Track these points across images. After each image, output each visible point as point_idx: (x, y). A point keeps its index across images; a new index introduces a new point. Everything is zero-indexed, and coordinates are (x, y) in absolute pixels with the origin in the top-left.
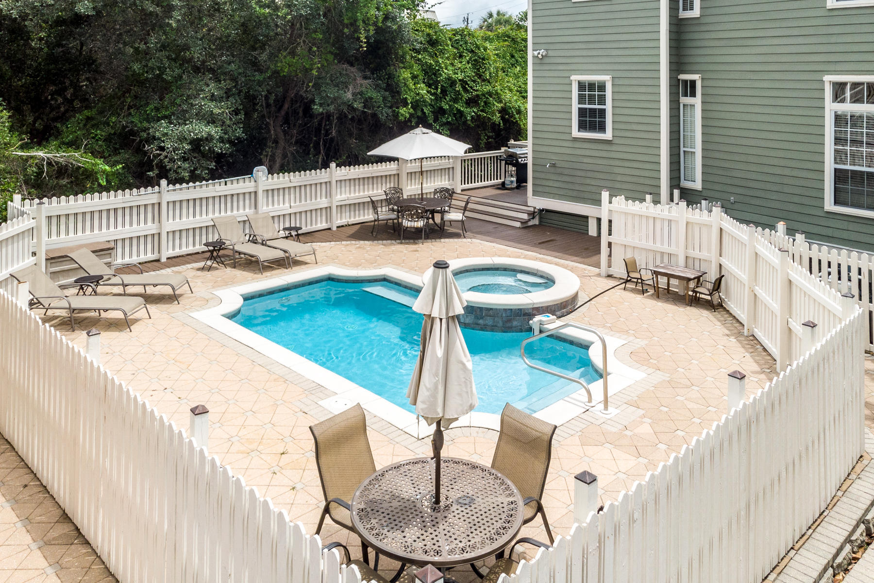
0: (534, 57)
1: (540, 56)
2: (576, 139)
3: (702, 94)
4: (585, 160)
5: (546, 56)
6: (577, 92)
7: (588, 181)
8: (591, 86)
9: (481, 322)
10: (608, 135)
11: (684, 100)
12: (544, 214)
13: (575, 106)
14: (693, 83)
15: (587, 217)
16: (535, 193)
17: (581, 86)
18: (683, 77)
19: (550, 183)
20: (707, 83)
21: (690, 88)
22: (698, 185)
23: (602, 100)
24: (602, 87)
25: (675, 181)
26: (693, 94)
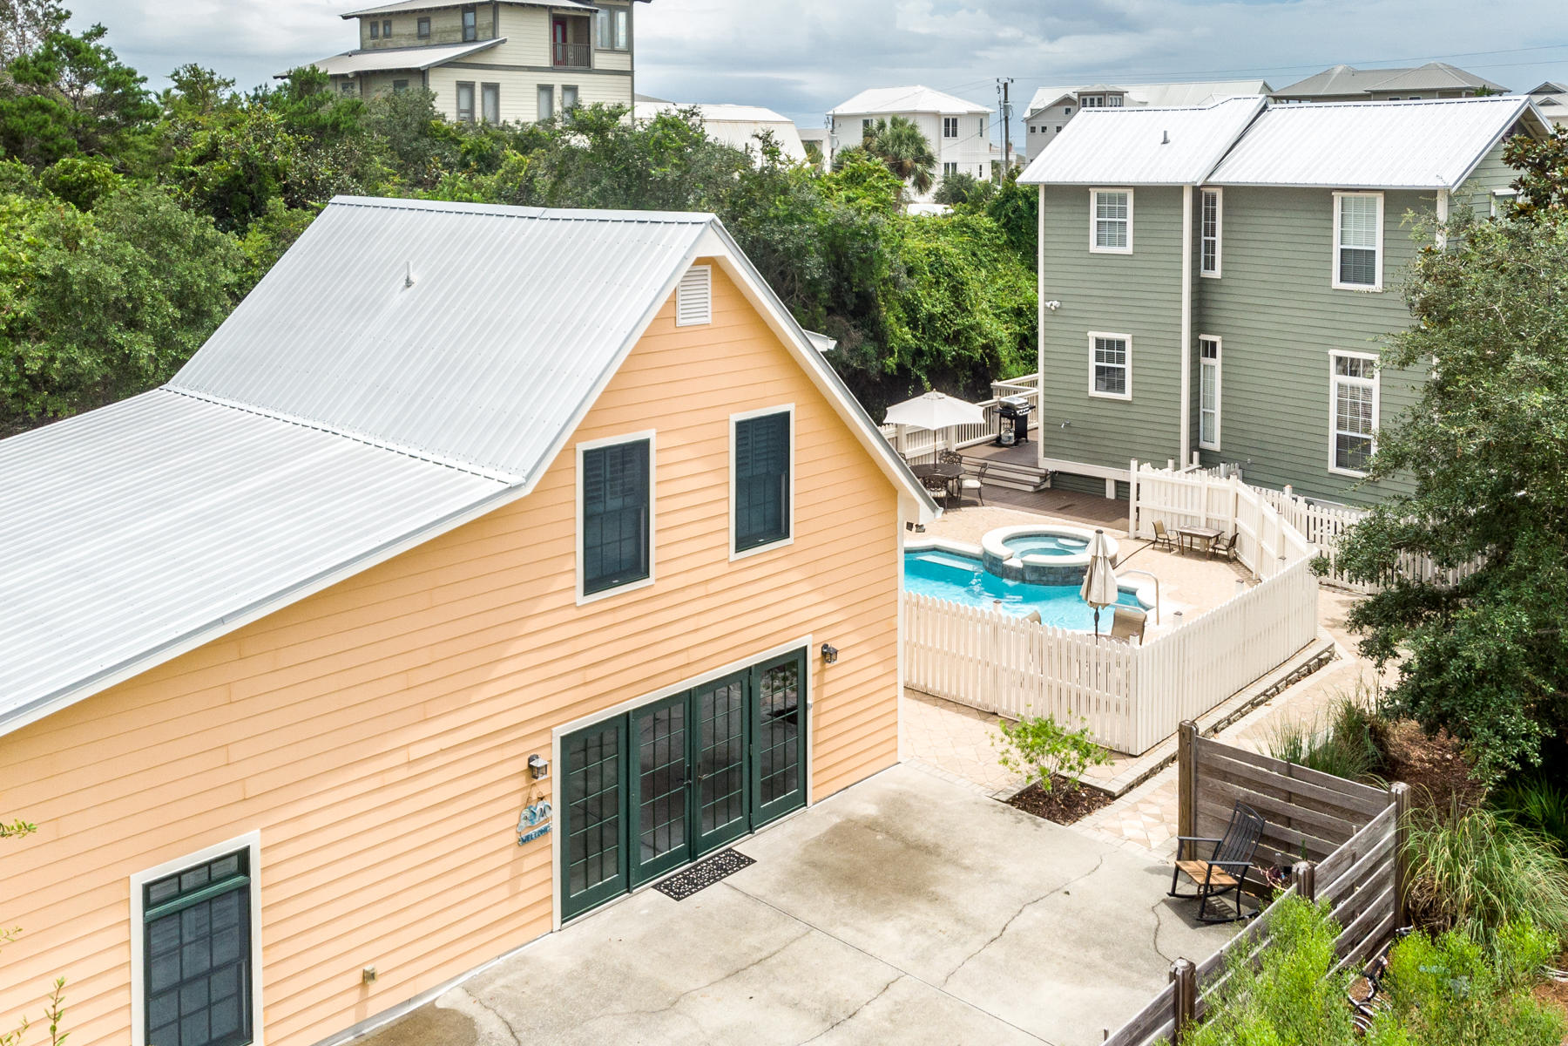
0: (1046, 307)
1: (1053, 308)
2: (1093, 399)
3: (1223, 356)
4: (1103, 420)
5: (1060, 308)
6: (1094, 350)
7: (1106, 442)
8: (1110, 343)
9: (1044, 578)
10: (1127, 395)
11: (1205, 361)
12: (1055, 477)
13: (1093, 364)
14: (1214, 344)
15: (1104, 480)
16: (1046, 454)
17: (1099, 343)
18: (1203, 337)
19: (1065, 445)
20: (1227, 346)
21: (1210, 350)
22: (1216, 446)
23: (1121, 359)
24: (1121, 344)
25: (1194, 445)
26: (1214, 355)
